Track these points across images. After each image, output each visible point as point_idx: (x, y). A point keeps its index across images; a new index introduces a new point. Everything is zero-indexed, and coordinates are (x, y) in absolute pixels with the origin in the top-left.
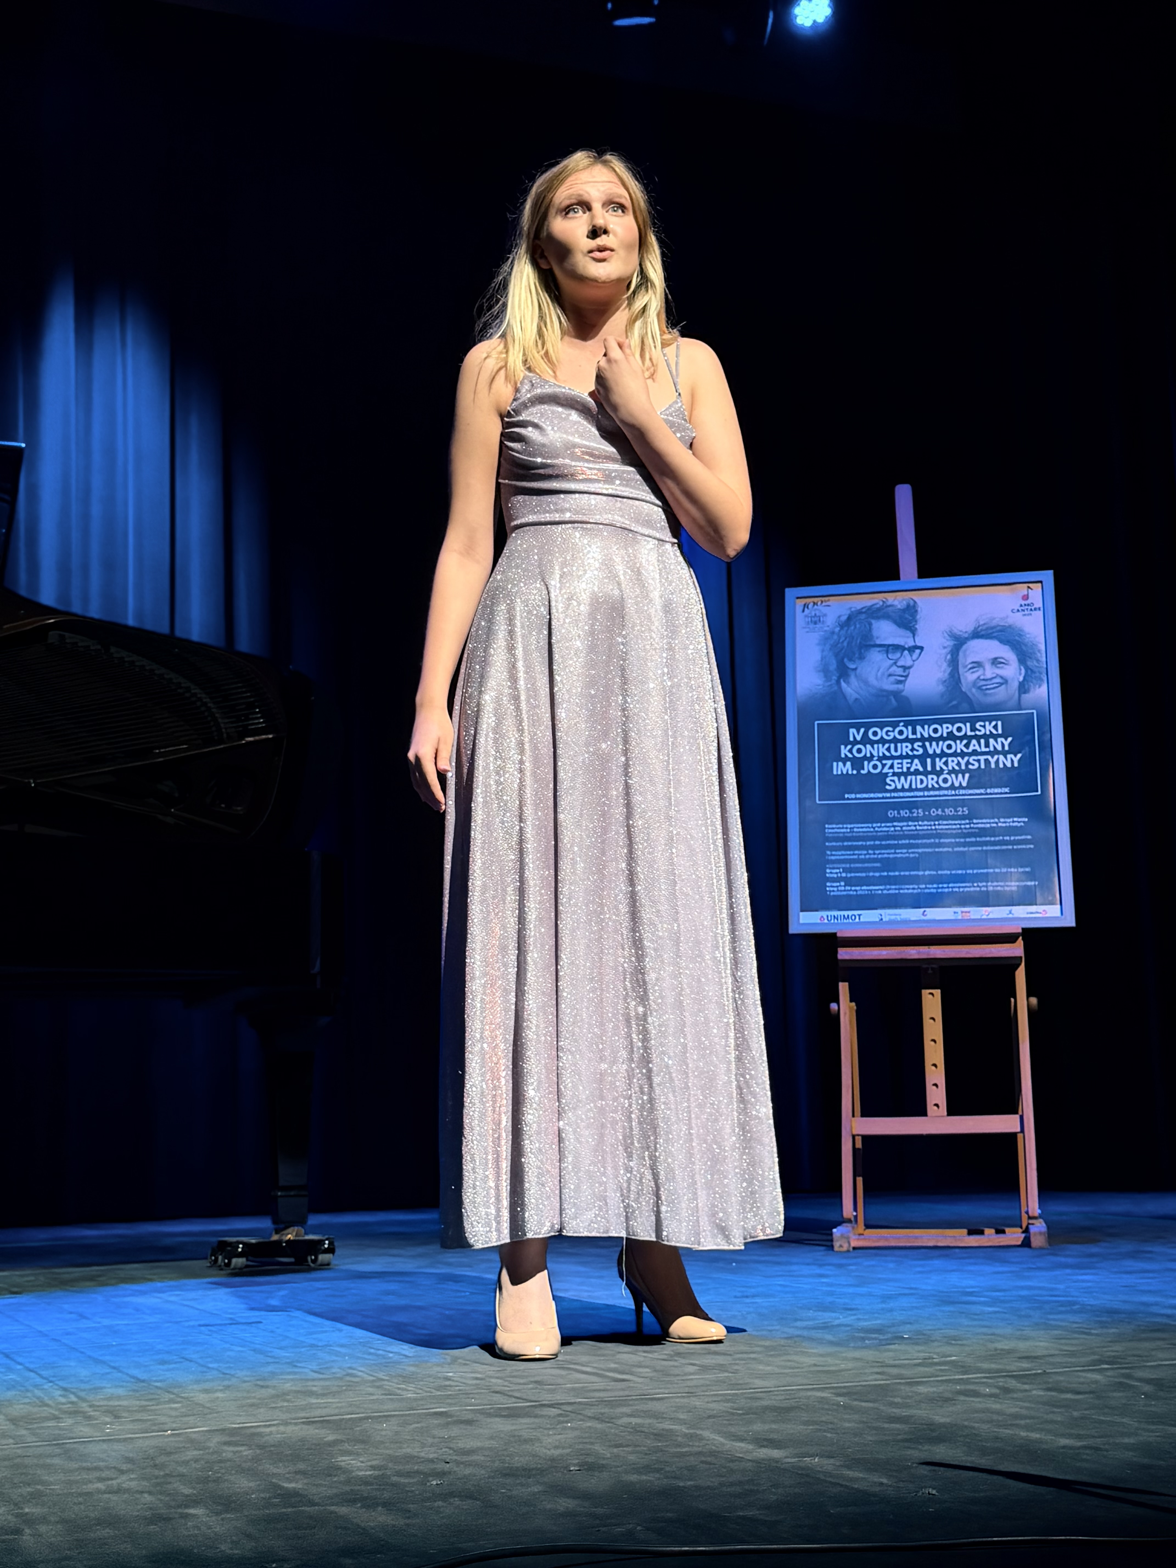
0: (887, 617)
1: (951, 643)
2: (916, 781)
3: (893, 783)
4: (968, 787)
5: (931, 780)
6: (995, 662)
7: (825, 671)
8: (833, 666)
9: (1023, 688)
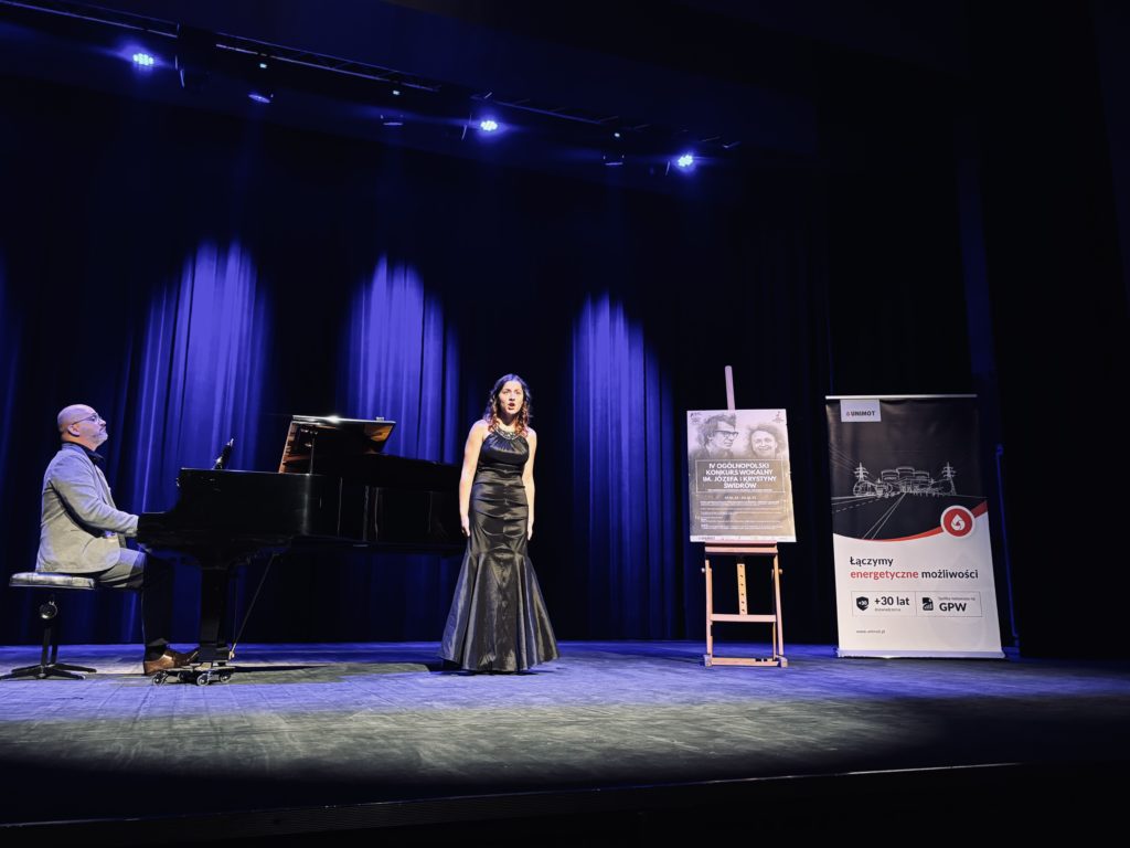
0: (724, 420)
1: (748, 432)
2: (735, 485)
3: (727, 485)
4: (757, 488)
5: (741, 485)
6: (767, 440)
7: (699, 439)
8: (703, 438)
9: (777, 451)
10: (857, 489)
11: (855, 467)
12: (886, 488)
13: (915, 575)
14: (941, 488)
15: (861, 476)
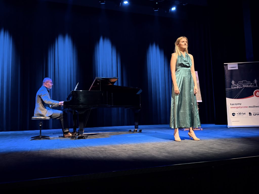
10: (232, 86)
11: (231, 81)
12: (240, 86)
13: (247, 107)
14: (253, 85)
15: (233, 83)
